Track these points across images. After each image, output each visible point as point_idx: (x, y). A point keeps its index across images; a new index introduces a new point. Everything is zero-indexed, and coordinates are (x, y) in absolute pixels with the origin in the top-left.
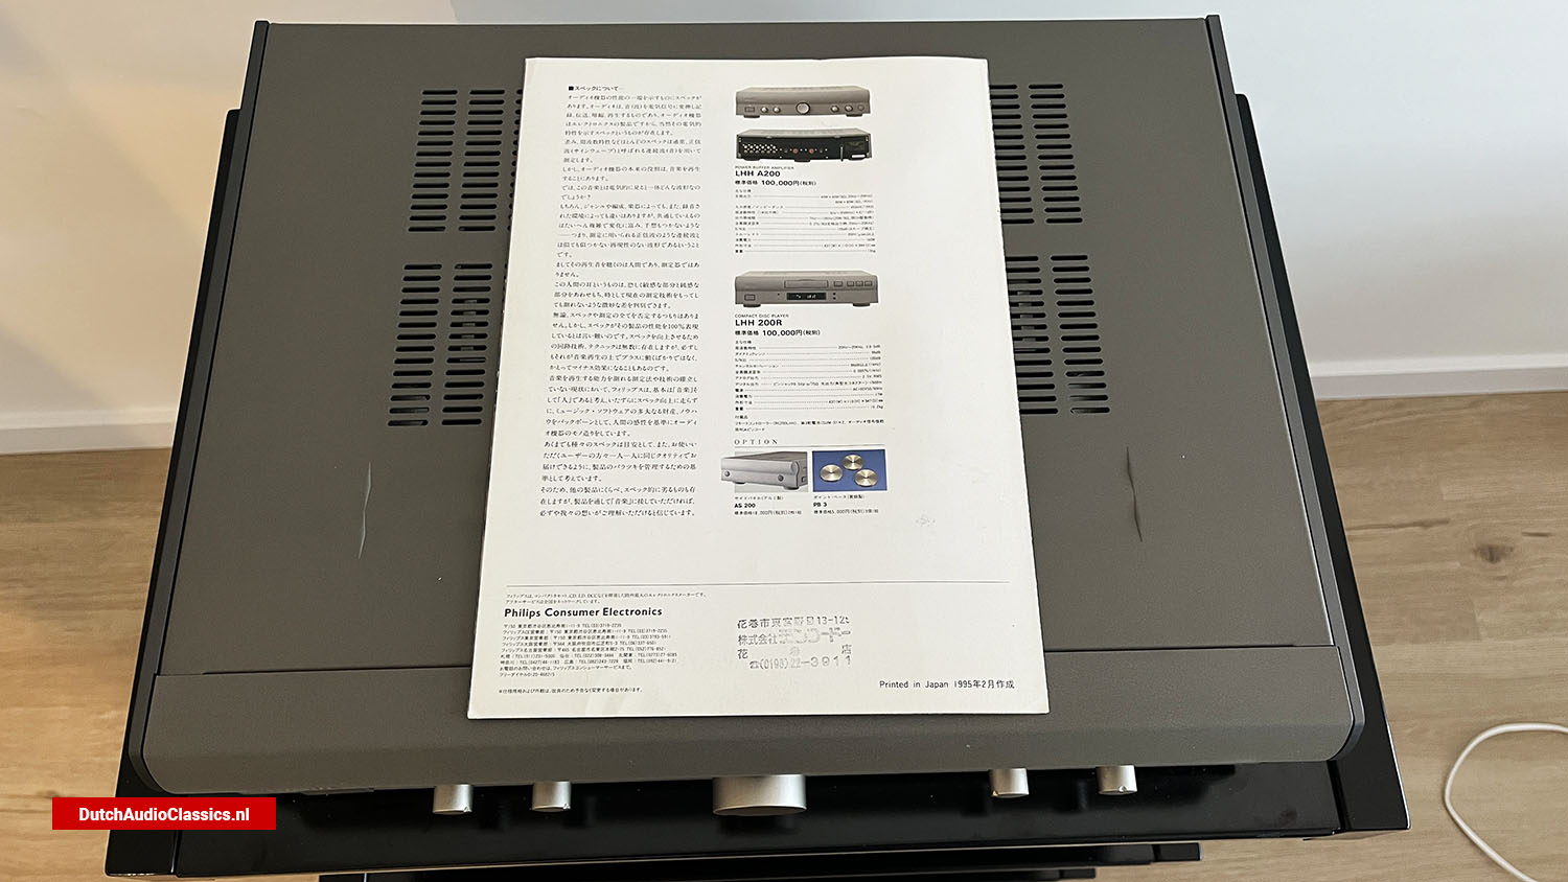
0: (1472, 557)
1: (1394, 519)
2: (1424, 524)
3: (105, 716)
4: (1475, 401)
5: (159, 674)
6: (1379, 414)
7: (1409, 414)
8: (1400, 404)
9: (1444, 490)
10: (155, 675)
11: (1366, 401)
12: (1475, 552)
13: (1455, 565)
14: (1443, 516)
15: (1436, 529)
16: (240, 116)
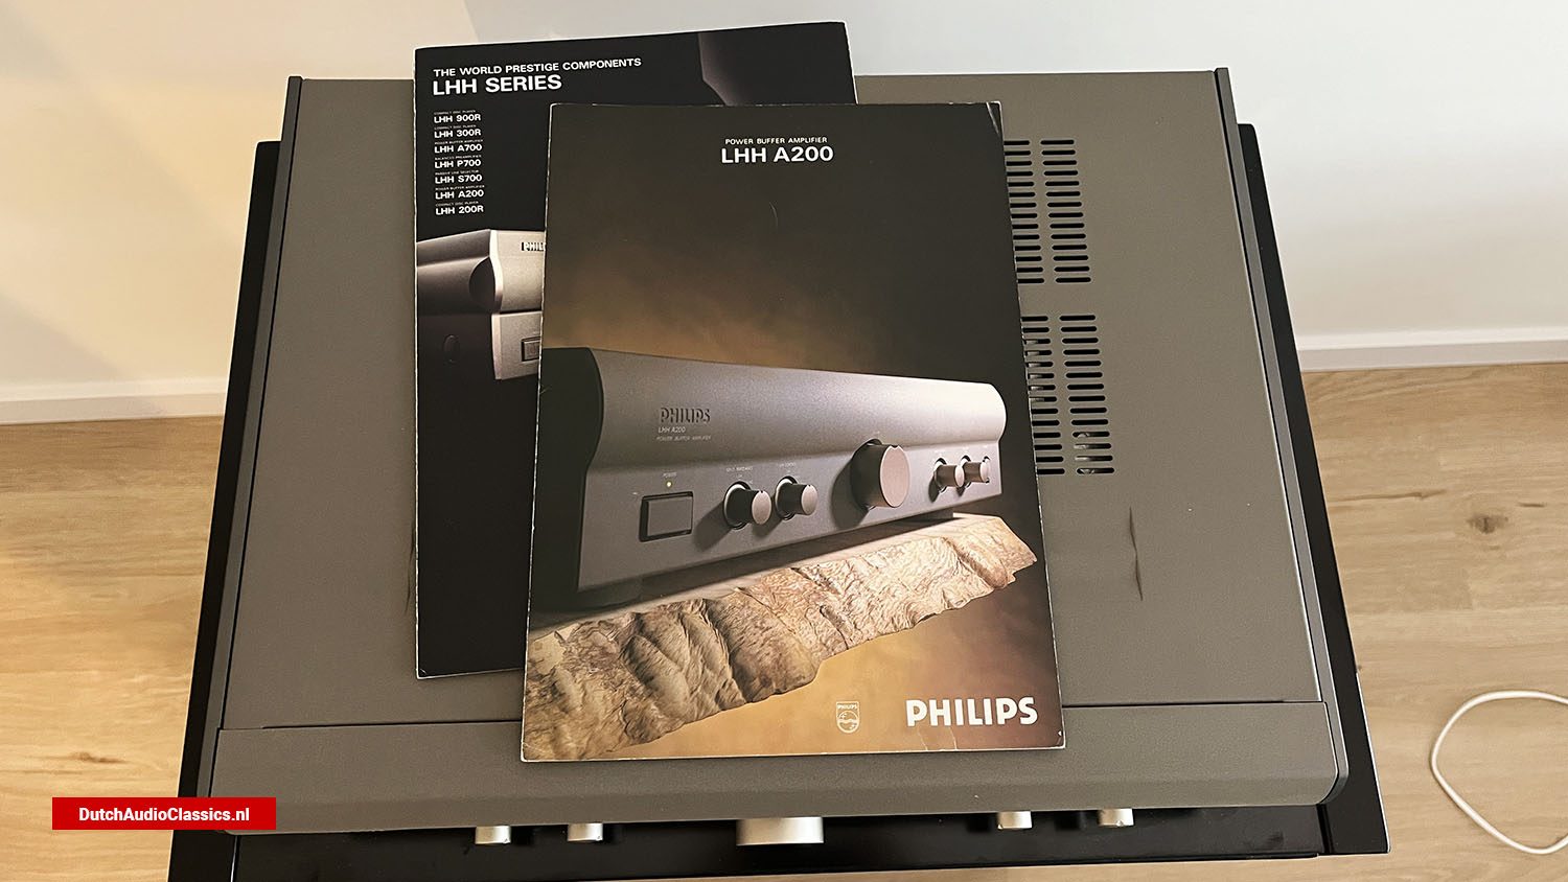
0: (1468, 526)
1: (1392, 489)
2: (1418, 495)
3: (135, 680)
4: (1477, 372)
5: (222, 728)
6: (1380, 385)
7: (1409, 385)
8: (1400, 374)
9: (1442, 461)
10: (218, 730)
11: (1369, 372)
12: (1470, 522)
13: (1450, 535)
14: (1437, 487)
15: (1431, 499)
16: (281, 148)
